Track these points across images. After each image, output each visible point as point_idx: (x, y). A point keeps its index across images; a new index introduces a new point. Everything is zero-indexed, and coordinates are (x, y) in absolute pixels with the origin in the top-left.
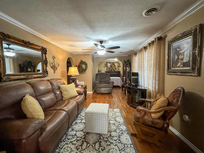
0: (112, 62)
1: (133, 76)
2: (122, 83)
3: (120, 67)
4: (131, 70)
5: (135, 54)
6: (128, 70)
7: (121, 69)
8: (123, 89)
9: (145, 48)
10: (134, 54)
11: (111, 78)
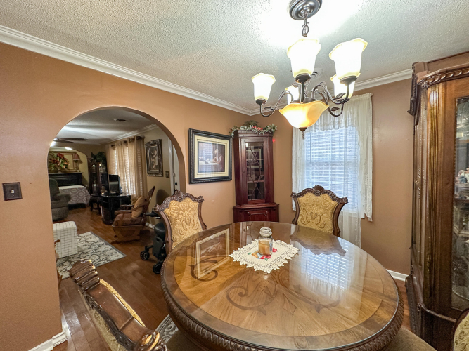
0: (55, 152)
1: (111, 181)
2: (89, 197)
3: (81, 162)
4: (107, 170)
5: (112, 146)
6: (101, 171)
7: (83, 169)
8: (92, 206)
9: (126, 142)
10: (110, 145)
11: (60, 188)
